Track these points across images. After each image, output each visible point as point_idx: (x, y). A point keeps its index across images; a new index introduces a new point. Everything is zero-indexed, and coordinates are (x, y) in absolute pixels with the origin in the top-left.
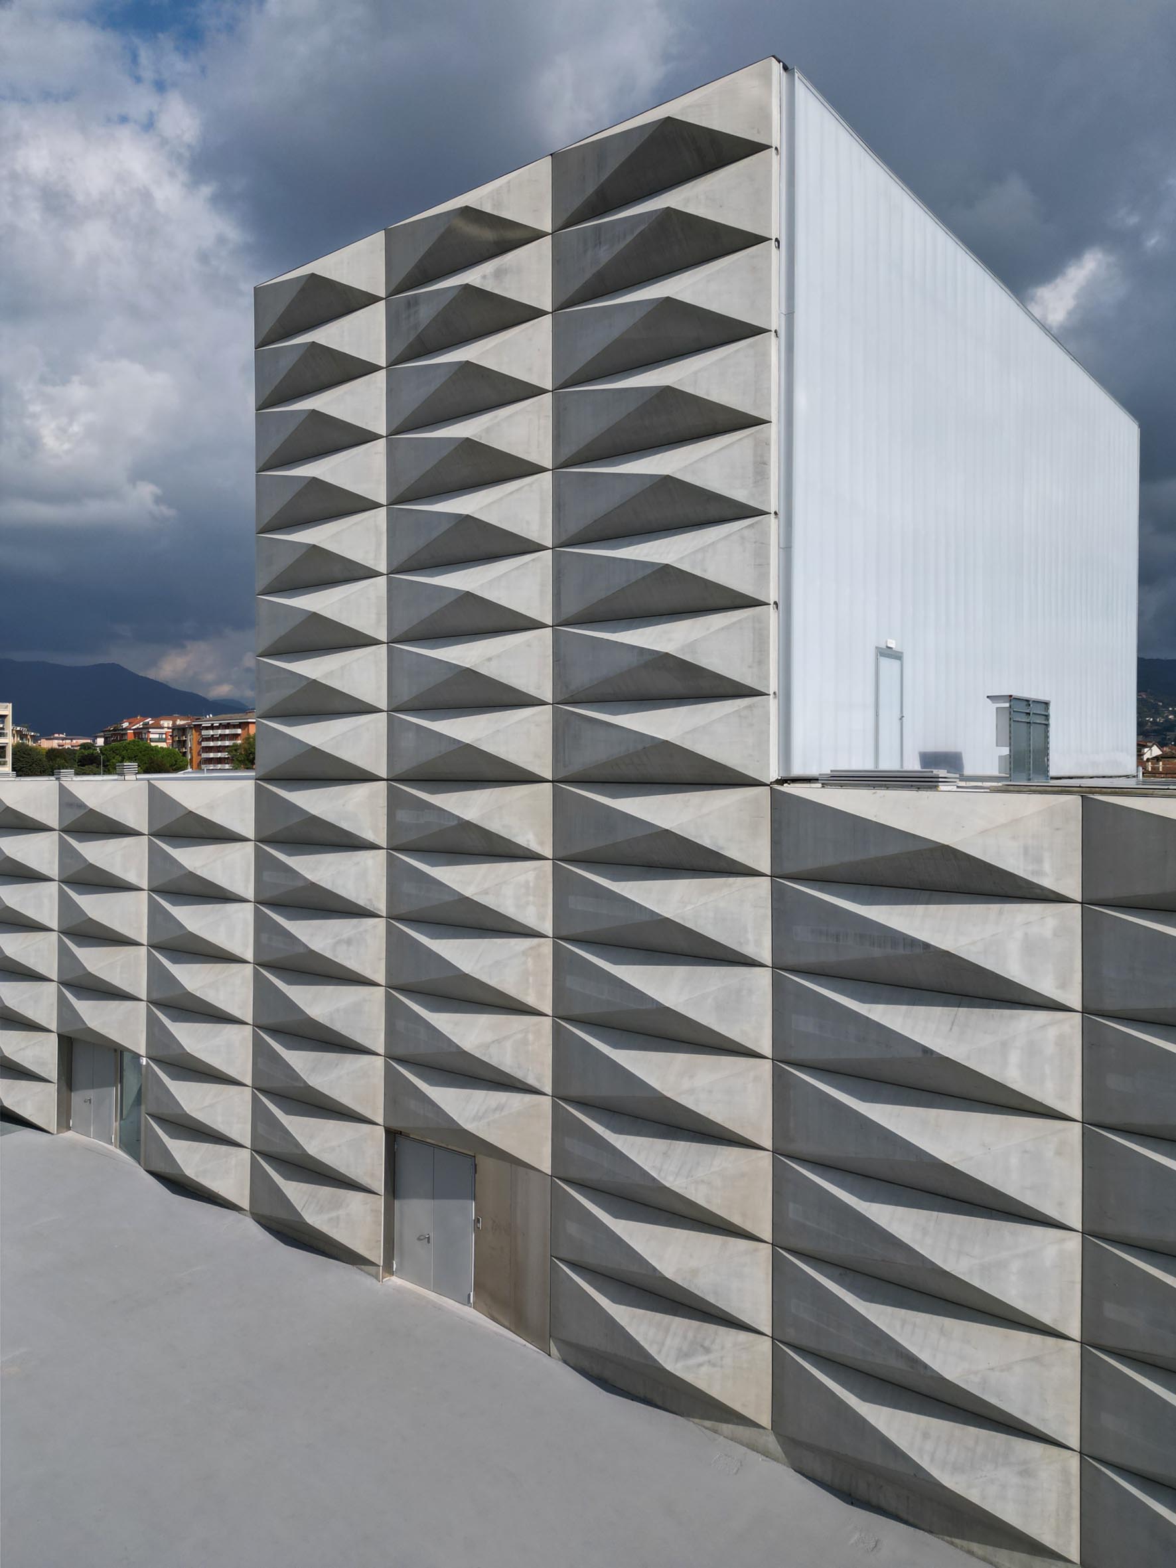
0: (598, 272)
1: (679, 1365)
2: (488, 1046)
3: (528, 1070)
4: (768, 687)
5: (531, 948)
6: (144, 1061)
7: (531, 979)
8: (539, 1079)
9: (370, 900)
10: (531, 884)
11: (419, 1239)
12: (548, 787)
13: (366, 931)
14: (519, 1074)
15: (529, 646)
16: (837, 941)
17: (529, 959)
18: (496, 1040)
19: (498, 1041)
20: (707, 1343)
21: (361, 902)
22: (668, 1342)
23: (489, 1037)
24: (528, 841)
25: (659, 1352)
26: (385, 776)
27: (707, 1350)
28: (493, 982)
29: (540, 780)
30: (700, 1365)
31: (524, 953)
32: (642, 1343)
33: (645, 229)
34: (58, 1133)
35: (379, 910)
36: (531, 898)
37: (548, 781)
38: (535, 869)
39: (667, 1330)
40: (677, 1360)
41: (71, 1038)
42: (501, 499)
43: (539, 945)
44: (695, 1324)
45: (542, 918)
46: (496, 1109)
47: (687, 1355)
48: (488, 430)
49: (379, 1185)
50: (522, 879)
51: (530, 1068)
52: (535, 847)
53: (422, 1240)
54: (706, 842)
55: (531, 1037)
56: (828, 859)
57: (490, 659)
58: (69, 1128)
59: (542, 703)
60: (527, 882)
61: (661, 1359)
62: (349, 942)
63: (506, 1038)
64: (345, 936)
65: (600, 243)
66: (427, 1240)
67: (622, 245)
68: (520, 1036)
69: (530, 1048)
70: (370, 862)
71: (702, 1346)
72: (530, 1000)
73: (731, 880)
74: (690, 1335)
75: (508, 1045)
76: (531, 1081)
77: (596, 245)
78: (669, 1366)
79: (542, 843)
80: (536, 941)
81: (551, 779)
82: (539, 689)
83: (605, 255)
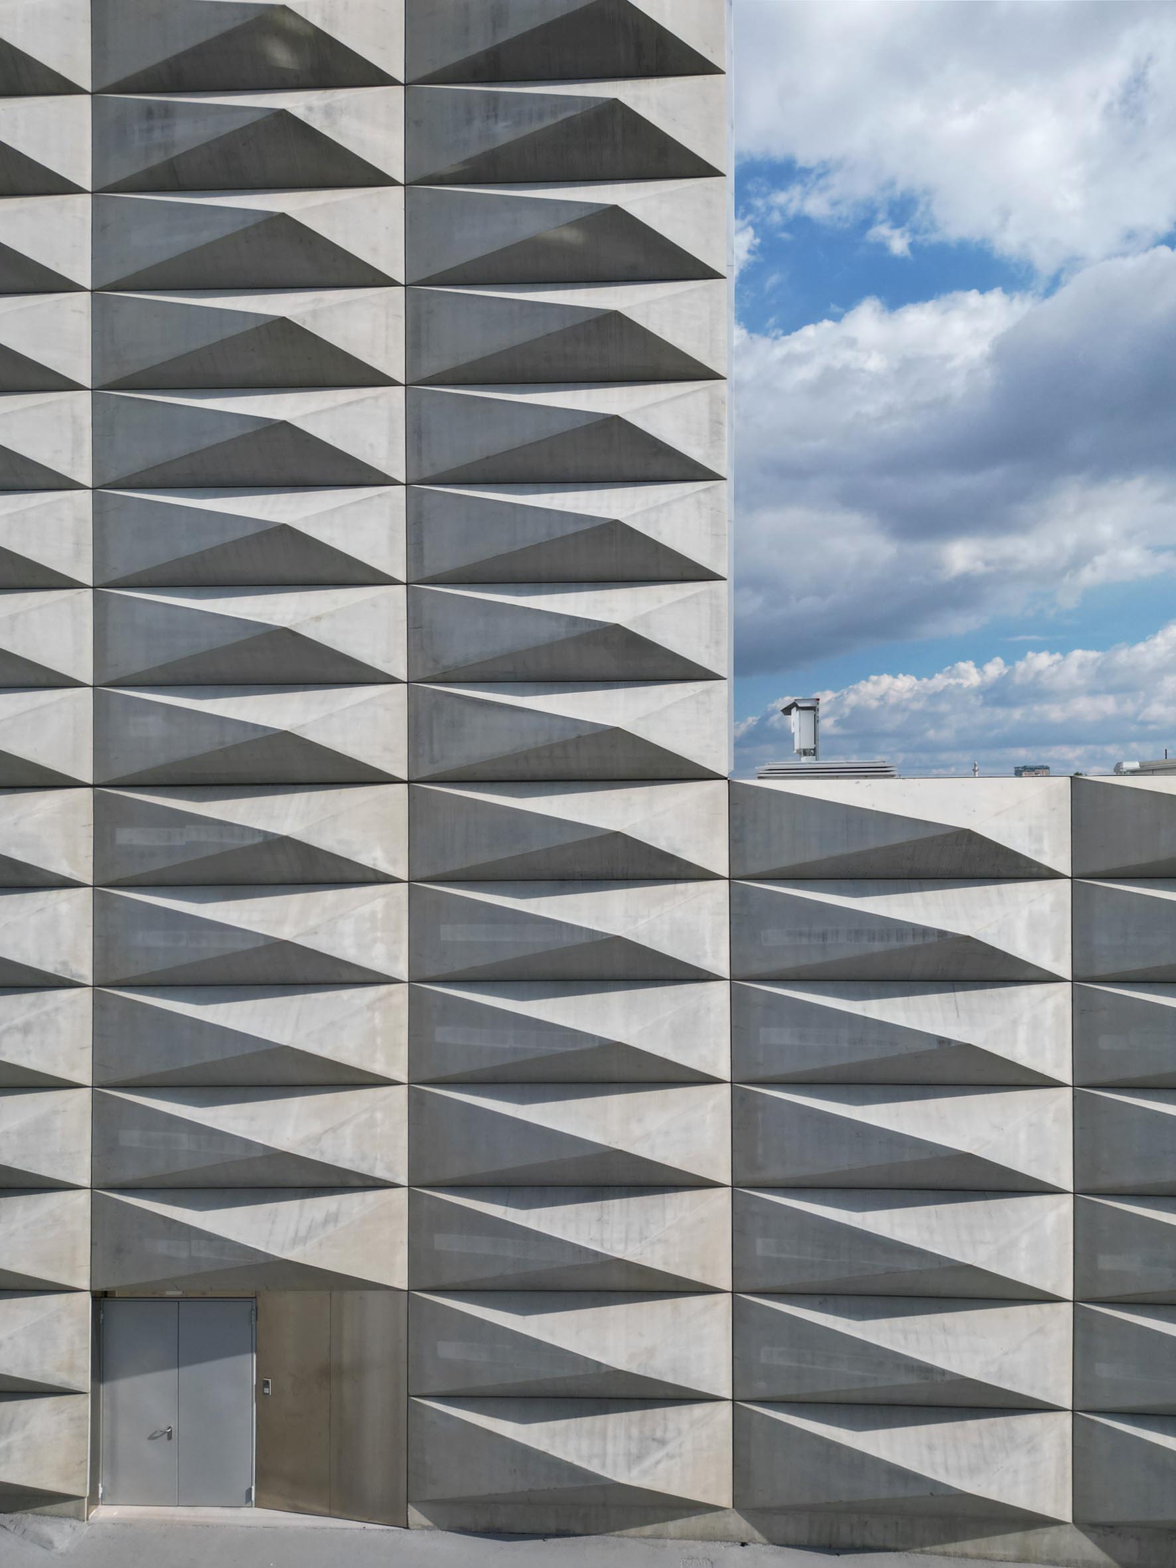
0: (493, 151)
1: (635, 1472)
2: (318, 1139)
3: (376, 1159)
5: (380, 999)
7: (379, 1040)
8: (389, 1168)
9: (64, 964)
10: (380, 916)
11: (152, 1438)
12: (403, 788)
13: (57, 1009)
14: (363, 1168)
15: (374, 606)
16: (823, 941)
17: (377, 1015)
18: (332, 1128)
19: (333, 1130)
20: (659, 1434)
21: (49, 968)
22: (610, 1448)
23: (316, 1127)
24: (375, 859)
25: (604, 1466)
26: (89, 779)
27: (662, 1442)
28: (326, 1052)
29: (394, 780)
31: (370, 1007)
32: (577, 1463)
33: (575, 116)
35: (81, 976)
36: (379, 934)
37: (402, 782)
38: (384, 896)
39: (604, 1437)
40: (629, 1468)
42: (334, 409)
43: (390, 994)
44: (636, 1415)
45: (394, 958)
46: (326, 1222)
47: (640, 1457)
48: (315, 314)
49: (81, 1380)
50: (366, 909)
51: (379, 1157)
52: (384, 867)
53: (157, 1438)
54: (662, 845)
56: (812, 853)
59: (391, 680)
60: (373, 914)
61: (608, 1474)
62: (26, 1029)
63: (343, 1124)
64: (19, 1021)
65: (496, 116)
66: (166, 1434)
67: (536, 126)
68: (364, 1117)
69: (379, 1130)
70: (64, 908)
71: (654, 1439)
72: (378, 1067)
73: (681, 886)
74: (635, 1432)
75: (348, 1131)
76: (380, 1173)
77: (488, 117)
78: (623, 1479)
79: (393, 862)
80: (383, 989)
81: (407, 780)
82: (388, 662)
83: (504, 133)
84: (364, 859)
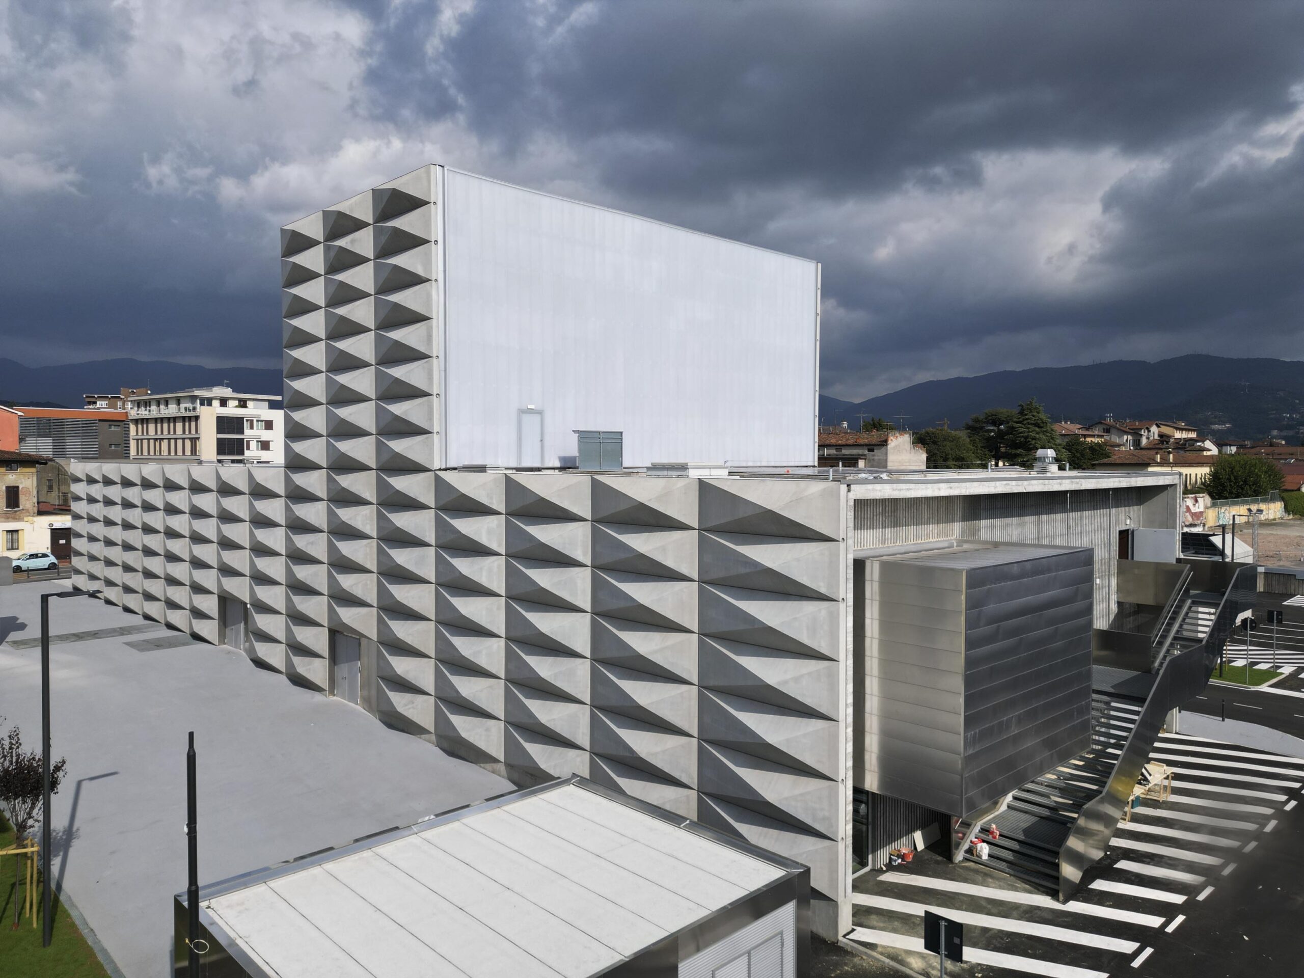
0: (383, 246)
2: (354, 588)
4: (433, 429)
5: (368, 543)
6: (249, 606)
7: (368, 557)
8: (372, 601)
9: (320, 524)
10: (368, 515)
11: (342, 678)
12: (374, 472)
13: (319, 539)
14: (364, 598)
15: (367, 409)
17: (368, 549)
20: (414, 701)
23: (355, 584)
24: (368, 497)
25: (398, 706)
26: (325, 467)
27: (413, 703)
28: (355, 560)
29: (371, 469)
30: (409, 708)
31: (366, 546)
32: (394, 703)
34: (219, 645)
35: (324, 529)
36: (368, 522)
37: (374, 470)
38: (369, 509)
40: (402, 708)
41: (224, 597)
42: (355, 343)
43: (371, 542)
45: (373, 531)
46: (358, 615)
49: (326, 653)
50: (364, 513)
51: (369, 596)
52: (369, 499)
54: (412, 495)
55: (368, 582)
56: (446, 502)
57: (351, 414)
58: (225, 644)
59: (372, 435)
62: (312, 543)
63: (359, 583)
64: (311, 541)
66: (345, 678)
68: (365, 582)
69: (369, 587)
70: (320, 507)
72: (368, 566)
73: (422, 511)
76: (369, 601)
77: (382, 235)
79: (372, 497)
80: (370, 540)
82: (371, 428)
84: (364, 496)
